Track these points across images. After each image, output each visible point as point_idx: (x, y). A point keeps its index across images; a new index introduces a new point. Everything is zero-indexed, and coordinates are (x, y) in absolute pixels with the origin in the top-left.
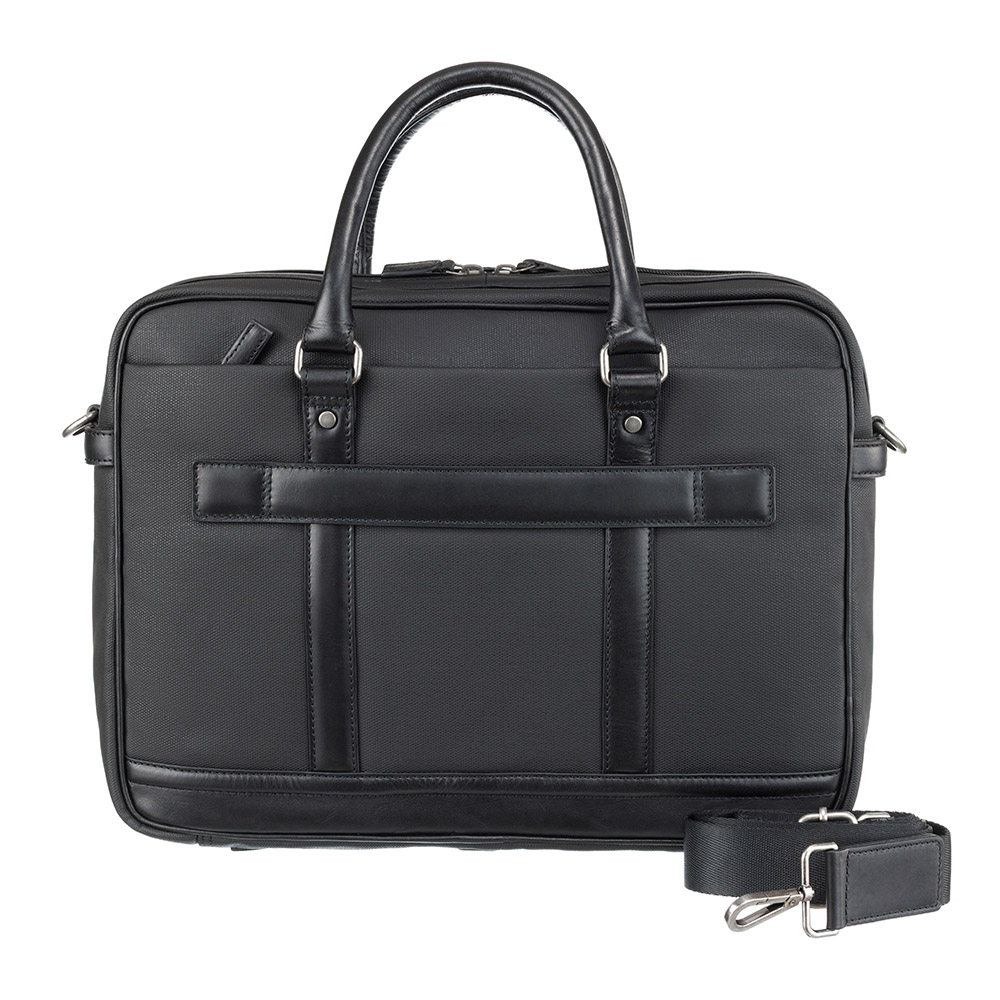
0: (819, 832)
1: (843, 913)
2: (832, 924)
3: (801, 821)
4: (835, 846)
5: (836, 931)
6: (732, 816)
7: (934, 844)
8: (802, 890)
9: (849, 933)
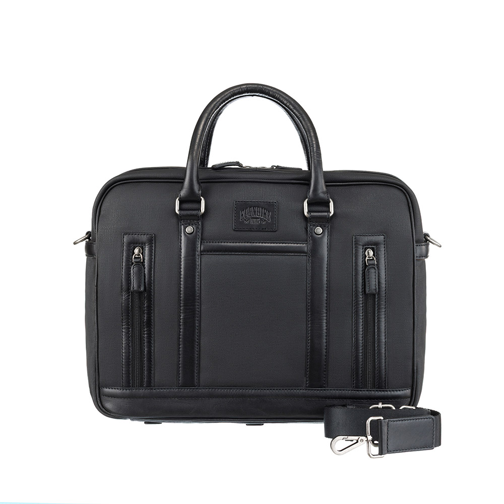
0: (377, 412)
1: (386, 448)
2: (381, 453)
3: (370, 408)
4: (382, 418)
5: (383, 456)
6: (344, 406)
7: (431, 419)
8: (366, 437)
9: (388, 457)
